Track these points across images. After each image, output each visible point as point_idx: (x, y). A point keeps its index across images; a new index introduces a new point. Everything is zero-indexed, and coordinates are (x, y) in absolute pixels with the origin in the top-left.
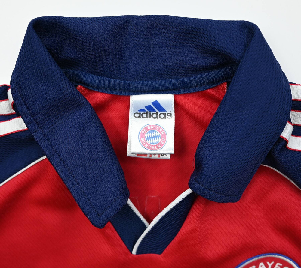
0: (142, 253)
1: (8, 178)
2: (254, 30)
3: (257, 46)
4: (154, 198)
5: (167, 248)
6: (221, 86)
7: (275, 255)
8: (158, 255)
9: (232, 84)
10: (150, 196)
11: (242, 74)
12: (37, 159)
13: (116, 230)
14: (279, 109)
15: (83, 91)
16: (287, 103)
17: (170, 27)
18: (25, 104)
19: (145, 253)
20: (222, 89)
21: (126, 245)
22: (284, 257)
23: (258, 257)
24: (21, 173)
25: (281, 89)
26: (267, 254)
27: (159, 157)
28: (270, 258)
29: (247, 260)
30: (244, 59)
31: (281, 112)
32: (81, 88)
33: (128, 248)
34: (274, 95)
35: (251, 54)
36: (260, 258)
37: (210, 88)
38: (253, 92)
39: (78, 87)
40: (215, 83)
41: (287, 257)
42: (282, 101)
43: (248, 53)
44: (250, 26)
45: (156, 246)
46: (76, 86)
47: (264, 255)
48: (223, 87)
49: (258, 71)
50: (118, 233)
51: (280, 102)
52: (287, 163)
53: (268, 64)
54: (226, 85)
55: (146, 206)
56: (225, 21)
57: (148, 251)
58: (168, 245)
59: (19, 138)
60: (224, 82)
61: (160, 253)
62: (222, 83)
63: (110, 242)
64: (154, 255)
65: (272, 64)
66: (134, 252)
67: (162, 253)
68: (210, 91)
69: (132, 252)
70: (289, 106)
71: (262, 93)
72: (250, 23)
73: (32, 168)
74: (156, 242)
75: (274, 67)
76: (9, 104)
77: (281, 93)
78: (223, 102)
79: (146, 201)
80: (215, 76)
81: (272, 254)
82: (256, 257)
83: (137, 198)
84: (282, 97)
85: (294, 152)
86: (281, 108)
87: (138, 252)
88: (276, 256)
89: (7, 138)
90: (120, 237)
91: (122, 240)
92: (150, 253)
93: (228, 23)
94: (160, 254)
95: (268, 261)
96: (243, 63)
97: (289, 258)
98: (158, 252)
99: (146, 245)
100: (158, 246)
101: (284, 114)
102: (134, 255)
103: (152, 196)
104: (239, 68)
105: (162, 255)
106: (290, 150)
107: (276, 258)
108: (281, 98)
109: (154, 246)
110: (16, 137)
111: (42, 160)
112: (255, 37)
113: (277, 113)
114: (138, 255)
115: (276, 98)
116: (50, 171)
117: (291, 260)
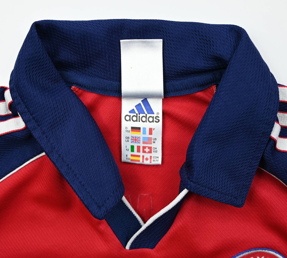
0: (135, 248)
1: (4, 176)
2: (242, 34)
3: (244, 50)
4: (146, 196)
5: (159, 243)
6: (210, 89)
7: (265, 250)
8: (150, 250)
9: (220, 85)
10: (142, 194)
11: (231, 75)
12: (32, 158)
13: (109, 225)
14: (265, 109)
15: (77, 92)
16: (274, 103)
17: (163, 32)
18: (24, 103)
19: (138, 248)
20: (211, 91)
21: (119, 240)
22: (273, 252)
23: (249, 252)
24: (16, 171)
25: (267, 91)
26: (257, 249)
27: (151, 163)
28: (260, 252)
29: (238, 255)
30: (232, 61)
31: (268, 112)
32: (75, 88)
33: (121, 243)
34: (260, 96)
35: (239, 57)
36: (250, 252)
37: (200, 91)
38: (241, 93)
39: (72, 88)
40: (204, 86)
41: (277, 252)
42: (268, 101)
43: (236, 56)
44: (239, 30)
45: (148, 240)
46: (71, 87)
47: (254, 250)
48: (212, 89)
49: (246, 73)
50: (111, 228)
51: (266, 102)
52: (276, 164)
53: (254, 67)
54: (215, 87)
55: (138, 204)
56: (215, 25)
57: (141, 245)
58: (160, 240)
59: (14, 138)
60: (213, 85)
61: (153, 247)
62: (211, 86)
63: (104, 237)
64: (147, 249)
65: (258, 67)
66: (128, 247)
67: (154, 247)
68: (200, 94)
69: (125, 247)
70: (276, 106)
71: (249, 94)
72: (239, 27)
73: (27, 167)
74: (149, 237)
75: (260, 70)
76: (6, 105)
77: (267, 94)
78: (212, 102)
79: (138, 199)
80: (204, 79)
81: (262, 249)
82: (247, 252)
83: (129, 196)
84: (269, 98)
85: (282, 153)
86: (267, 109)
87: (131, 247)
88: (267, 251)
89: (3, 137)
90: (114, 232)
91: (116, 235)
92: (143, 248)
93: (219, 26)
94: (153, 249)
95: (258, 256)
96: (231, 65)
97: (279, 254)
98: (151, 246)
99: (139, 240)
100: (151, 240)
101: (271, 114)
102: (127, 250)
103: (144, 194)
104: (227, 70)
105: (155, 249)
106: (279, 151)
107: (266, 253)
108: (267, 98)
109: (147, 241)
110: (11, 137)
111: (37, 158)
112: (243, 41)
113: (263, 113)
114: (131, 250)
115: (262, 98)
116: (44, 169)
117: (280, 255)
